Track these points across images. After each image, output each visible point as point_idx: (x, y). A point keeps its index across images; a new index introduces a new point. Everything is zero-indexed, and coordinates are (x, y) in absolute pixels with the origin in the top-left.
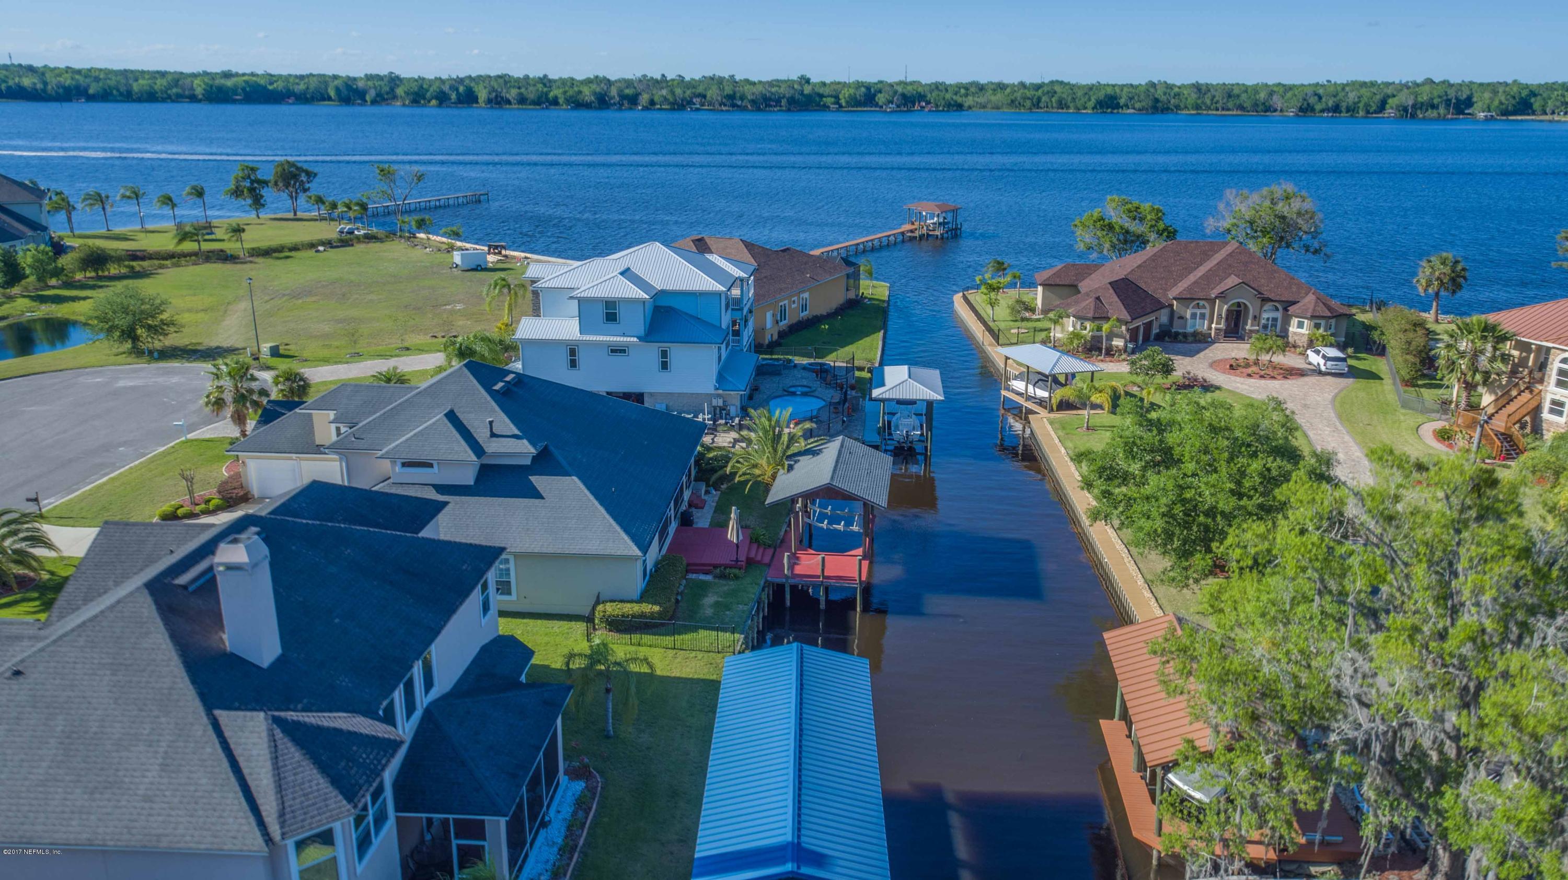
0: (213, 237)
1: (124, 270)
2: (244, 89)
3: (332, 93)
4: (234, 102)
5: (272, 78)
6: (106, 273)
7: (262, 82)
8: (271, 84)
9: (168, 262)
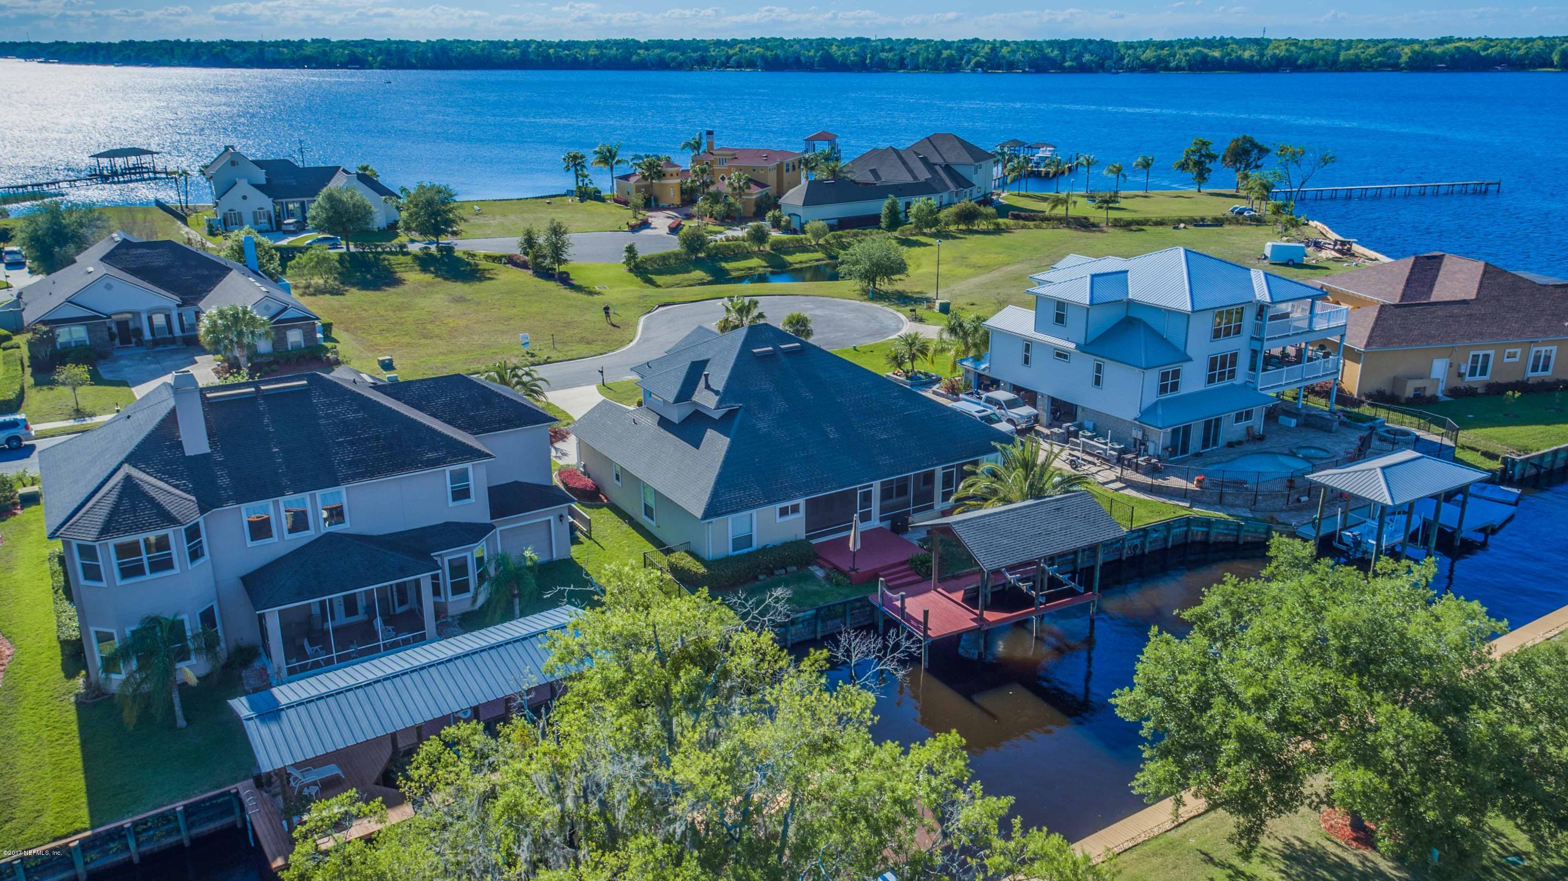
0: (1117, 205)
1: (991, 227)
2: (1452, 56)
3: (1555, 58)
4: (1436, 70)
5: (1489, 42)
6: (975, 228)
7: (1475, 47)
8: (1485, 49)
9: (1031, 224)
